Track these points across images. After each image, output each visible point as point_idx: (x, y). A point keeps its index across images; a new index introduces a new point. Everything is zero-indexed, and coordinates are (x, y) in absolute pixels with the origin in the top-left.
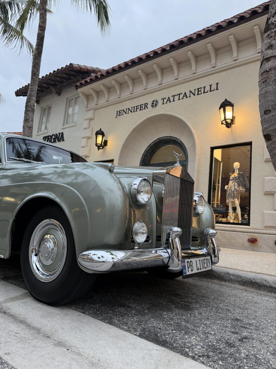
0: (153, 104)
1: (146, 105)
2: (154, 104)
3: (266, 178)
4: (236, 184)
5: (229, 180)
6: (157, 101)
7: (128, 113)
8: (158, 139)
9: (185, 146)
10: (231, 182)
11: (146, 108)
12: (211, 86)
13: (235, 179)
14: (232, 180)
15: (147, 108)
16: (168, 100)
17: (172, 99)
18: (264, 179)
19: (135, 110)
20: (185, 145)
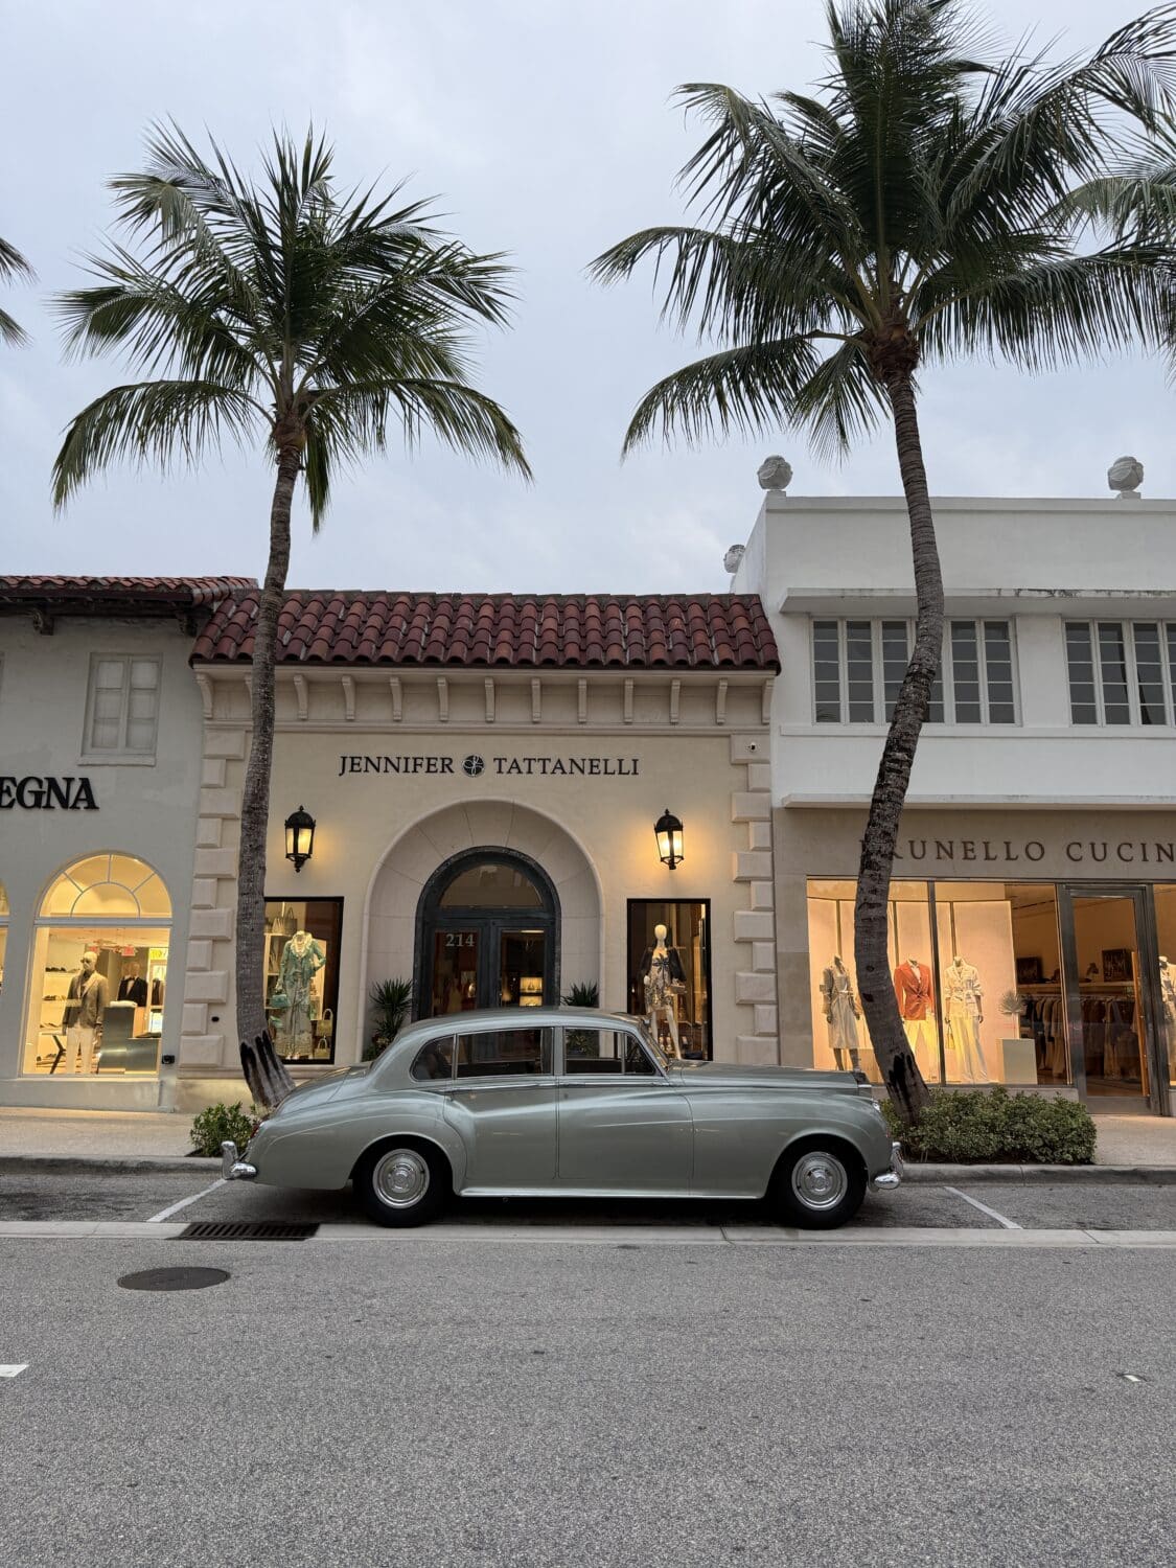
0: (468, 764)
1: (447, 765)
2: (474, 767)
3: (741, 974)
4: (666, 973)
5: (650, 964)
6: (480, 761)
7: (386, 771)
8: (471, 849)
9: (549, 878)
10: (654, 969)
11: (446, 769)
12: (620, 761)
13: (662, 962)
14: (656, 965)
15: (451, 771)
16: (514, 766)
17: (524, 766)
18: (735, 976)
19: (411, 768)
20: (550, 875)
